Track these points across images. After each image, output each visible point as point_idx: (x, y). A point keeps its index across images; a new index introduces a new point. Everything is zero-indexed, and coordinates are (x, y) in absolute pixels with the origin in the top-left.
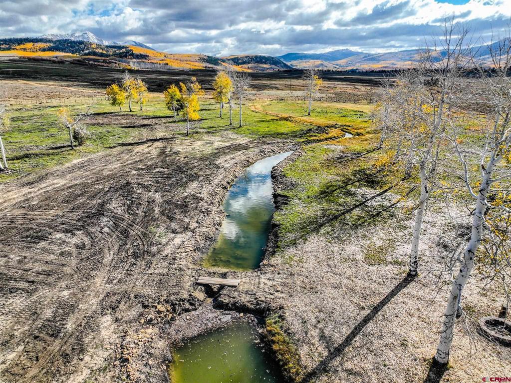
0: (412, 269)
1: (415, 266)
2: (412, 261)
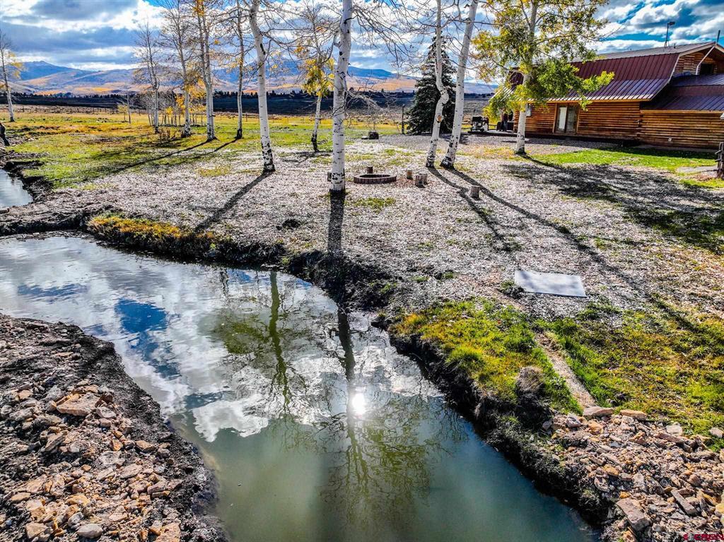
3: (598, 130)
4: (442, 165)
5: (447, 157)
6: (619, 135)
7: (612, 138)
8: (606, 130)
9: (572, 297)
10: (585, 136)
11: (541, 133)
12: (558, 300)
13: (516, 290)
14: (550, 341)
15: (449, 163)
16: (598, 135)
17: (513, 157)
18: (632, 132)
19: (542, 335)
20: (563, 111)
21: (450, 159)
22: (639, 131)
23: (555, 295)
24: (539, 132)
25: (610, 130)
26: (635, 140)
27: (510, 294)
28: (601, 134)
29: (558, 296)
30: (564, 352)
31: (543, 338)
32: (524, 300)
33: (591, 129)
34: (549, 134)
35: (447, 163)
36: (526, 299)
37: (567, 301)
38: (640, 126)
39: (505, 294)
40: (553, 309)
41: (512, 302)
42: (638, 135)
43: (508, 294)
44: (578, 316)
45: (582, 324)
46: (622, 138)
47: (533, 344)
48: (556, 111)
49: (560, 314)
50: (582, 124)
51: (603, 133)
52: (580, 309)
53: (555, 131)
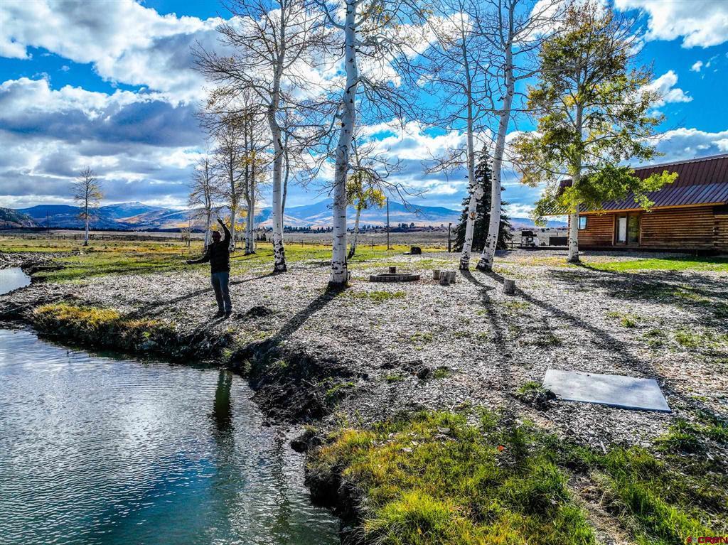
0: (279, 261)
1: (281, 256)
2: (277, 250)
3: (665, 240)
4: (479, 268)
5: (483, 258)
6: (691, 245)
7: (684, 248)
8: (675, 240)
9: (645, 410)
10: (651, 248)
11: (600, 247)
12: (618, 415)
13: (541, 395)
14: (600, 492)
15: (486, 266)
16: (667, 246)
17: (566, 264)
18: (708, 241)
19: (584, 479)
20: (623, 223)
21: (487, 261)
22: (716, 239)
23: (612, 406)
24: (598, 244)
25: (680, 240)
26: (712, 249)
27: (531, 401)
28: (669, 244)
29: (618, 407)
30: (632, 521)
31: (587, 484)
32: (555, 413)
33: (657, 240)
34: (608, 246)
35: (483, 265)
36: (559, 412)
37: (635, 417)
38: (716, 234)
39: (522, 401)
40: (608, 430)
41: (533, 415)
42: (715, 244)
43: (528, 403)
44: (657, 443)
45: (667, 460)
46: (695, 248)
47: (563, 497)
48: (614, 223)
49: (621, 438)
50: (645, 235)
51: (673, 244)
52: (661, 432)
53: (615, 244)
